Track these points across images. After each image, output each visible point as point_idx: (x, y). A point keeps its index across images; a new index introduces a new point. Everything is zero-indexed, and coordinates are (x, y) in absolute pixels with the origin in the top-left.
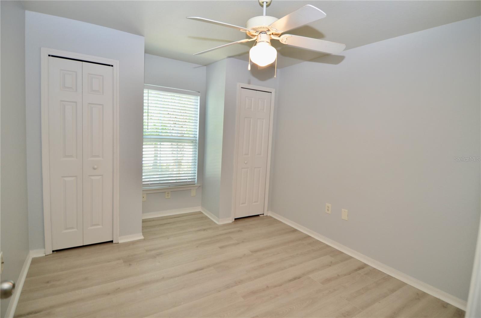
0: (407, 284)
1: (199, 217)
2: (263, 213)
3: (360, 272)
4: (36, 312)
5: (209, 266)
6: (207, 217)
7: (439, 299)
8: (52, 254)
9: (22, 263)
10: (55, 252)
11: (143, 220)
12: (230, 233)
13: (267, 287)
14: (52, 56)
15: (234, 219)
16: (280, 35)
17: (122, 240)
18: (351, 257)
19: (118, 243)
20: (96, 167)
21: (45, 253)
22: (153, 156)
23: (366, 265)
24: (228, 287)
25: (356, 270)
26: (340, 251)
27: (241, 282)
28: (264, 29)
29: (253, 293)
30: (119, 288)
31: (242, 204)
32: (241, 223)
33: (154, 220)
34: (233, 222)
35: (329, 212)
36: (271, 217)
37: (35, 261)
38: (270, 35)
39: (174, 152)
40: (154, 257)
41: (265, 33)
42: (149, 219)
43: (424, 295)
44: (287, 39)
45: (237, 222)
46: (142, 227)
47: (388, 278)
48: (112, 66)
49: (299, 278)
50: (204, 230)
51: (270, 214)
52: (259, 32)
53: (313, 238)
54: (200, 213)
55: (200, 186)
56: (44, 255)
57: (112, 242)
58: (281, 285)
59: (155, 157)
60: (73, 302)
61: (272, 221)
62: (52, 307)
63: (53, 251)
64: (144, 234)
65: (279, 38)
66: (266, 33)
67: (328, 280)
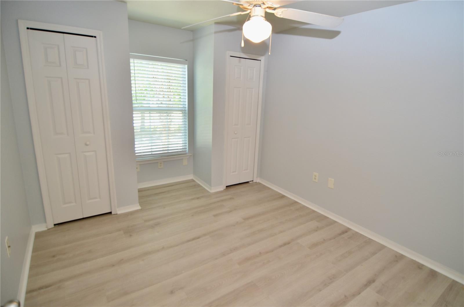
0: (386, 247)
1: (192, 185)
2: (252, 180)
3: (343, 236)
4: (47, 287)
5: (205, 235)
6: (199, 185)
7: (415, 261)
8: (53, 228)
9: (26, 238)
10: (57, 226)
11: (138, 189)
12: (222, 201)
13: (260, 253)
14: (31, 29)
15: (225, 187)
16: (275, 9)
17: (120, 211)
18: (335, 222)
19: (117, 214)
20: (88, 143)
21: (47, 227)
22: (140, 118)
23: (349, 229)
24: (224, 254)
25: (340, 234)
26: (326, 216)
27: (236, 249)
28: (259, 3)
29: (248, 259)
30: (123, 260)
31: (233, 172)
32: (232, 190)
33: (148, 190)
34: (225, 189)
35: (317, 181)
36: (260, 184)
37: (38, 235)
38: (265, 8)
39: (162, 118)
40: (153, 227)
41: (259, 5)
42: (144, 188)
43: (402, 257)
44: (282, 12)
45: (228, 189)
46: (139, 197)
47: (369, 241)
48: (95, 37)
49: (289, 243)
50: (198, 198)
51: (258, 180)
52: (253, 5)
53: (300, 204)
54: (193, 181)
55: (191, 156)
56: (46, 229)
57: (111, 213)
58: (272, 251)
59: (142, 119)
60: (81, 275)
61: (261, 188)
62: (61, 281)
63: (55, 225)
64: (141, 204)
65: (274, 11)
66: (261, 7)
67: (315, 245)
